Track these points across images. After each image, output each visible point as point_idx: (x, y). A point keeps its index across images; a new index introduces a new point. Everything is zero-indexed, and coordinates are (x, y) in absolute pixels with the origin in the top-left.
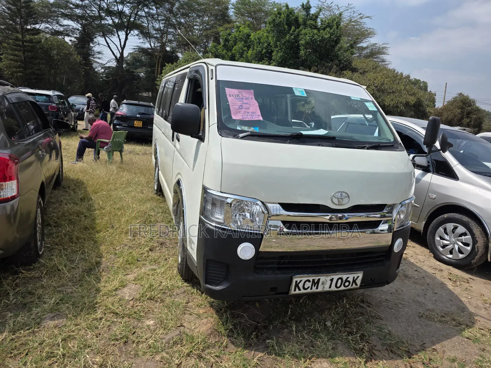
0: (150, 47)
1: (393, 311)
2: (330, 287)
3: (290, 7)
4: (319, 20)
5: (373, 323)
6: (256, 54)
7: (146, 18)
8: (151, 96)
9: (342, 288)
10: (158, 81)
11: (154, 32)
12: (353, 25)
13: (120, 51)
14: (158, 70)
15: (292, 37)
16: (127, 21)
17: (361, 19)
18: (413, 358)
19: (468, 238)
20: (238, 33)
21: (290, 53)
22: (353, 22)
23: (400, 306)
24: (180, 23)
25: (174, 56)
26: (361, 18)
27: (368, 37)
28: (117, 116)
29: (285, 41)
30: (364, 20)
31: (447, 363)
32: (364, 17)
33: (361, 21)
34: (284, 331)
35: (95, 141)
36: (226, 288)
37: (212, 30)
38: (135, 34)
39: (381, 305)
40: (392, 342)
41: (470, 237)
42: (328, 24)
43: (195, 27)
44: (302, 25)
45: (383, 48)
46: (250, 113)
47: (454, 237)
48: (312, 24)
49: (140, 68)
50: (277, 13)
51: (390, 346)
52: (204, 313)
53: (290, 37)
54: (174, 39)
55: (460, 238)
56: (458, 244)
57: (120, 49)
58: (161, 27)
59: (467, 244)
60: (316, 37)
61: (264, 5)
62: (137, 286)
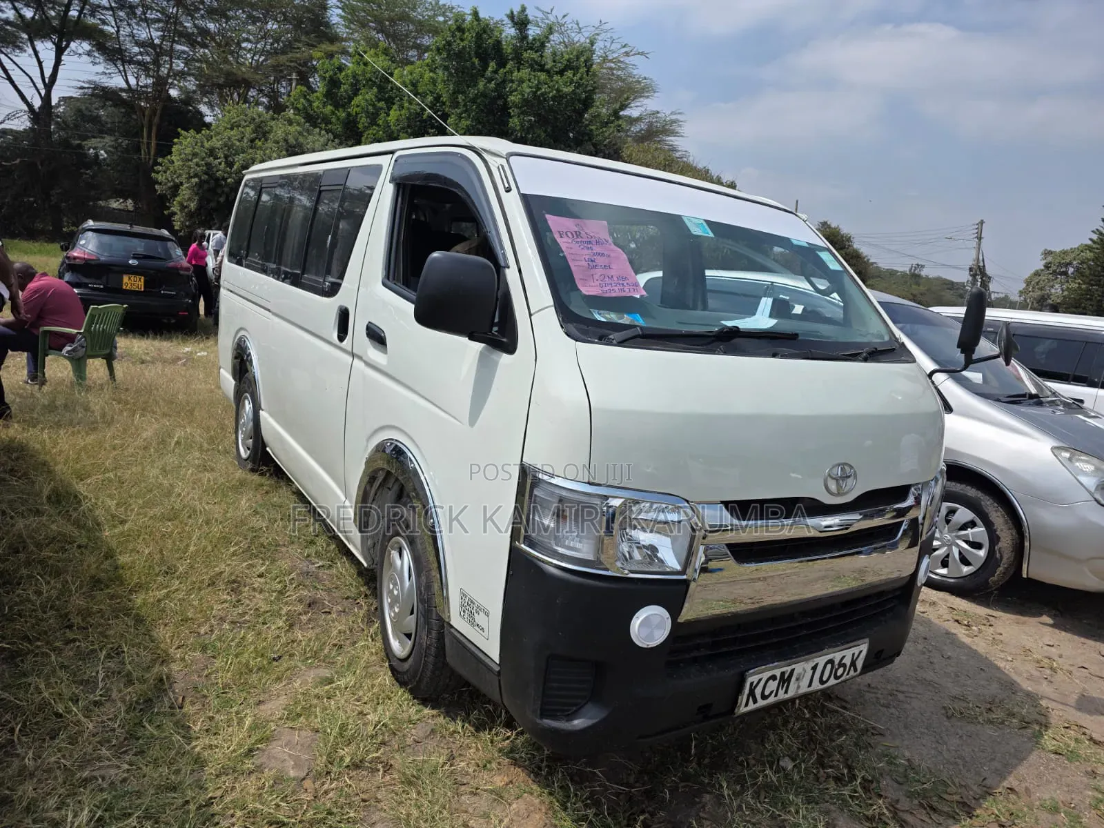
0: (124, 85)
1: (893, 710)
2: (810, 685)
3: (481, 15)
4: (548, 51)
5: (872, 747)
6: (408, 119)
7: (111, 13)
8: (131, 207)
9: (832, 682)
10: (158, 172)
11: (136, 49)
12: (611, 69)
13: (43, 92)
14: (149, 144)
15: (492, 85)
16: (58, 14)
17: (626, 58)
18: (977, 816)
19: (979, 532)
20: (362, 66)
21: (488, 121)
22: (611, 61)
23: (901, 696)
24: (204, 32)
25: (190, 111)
26: (627, 54)
27: (641, 97)
28: (72, 262)
29: (476, 95)
30: (633, 60)
31: (1044, 816)
32: (633, 53)
33: (627, 60)
34: (704, 800)
35: (35, 332)
36: (597, 723)
37: (290, 55)
38: (80, 51)
39: (865, 701)
40: (925, 786)
41: (983, 529)
42: (568, 61)
43: (244, 45)
44: (512, 59)
45: (673, 122)
46: (615, 279)
47: (950, 531)
48: (533, 59)
49: (94, 137)
50: (455, 27)
51: (923, 794)
52: (507, 784)
53: (485, 85)
54: (189, 69)
55: (963, 532)
56: (958, 546)
57: (40, 86)
58: (154, 37)
59: (977, 545)
60: (544, 89)
61: (415, 7)
62: (303, 733)
